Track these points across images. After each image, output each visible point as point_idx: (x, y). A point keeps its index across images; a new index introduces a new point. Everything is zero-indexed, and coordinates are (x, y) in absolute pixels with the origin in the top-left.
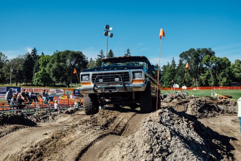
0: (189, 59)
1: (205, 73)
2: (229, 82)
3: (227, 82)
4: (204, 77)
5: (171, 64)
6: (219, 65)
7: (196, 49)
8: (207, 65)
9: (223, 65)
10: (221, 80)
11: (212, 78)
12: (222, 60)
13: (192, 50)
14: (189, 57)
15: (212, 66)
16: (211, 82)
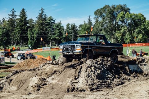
0: (104, 16)
1: (121, 30)
2: (145, 39)
3: (142, 39)
4: (120, 34)
5: (87, 22)
6: (135, 21)
7: (111, 6)
8: (123, 22)
9: (137, 22)
10: (137, 37)
11: (127, 36)
12: (137, 16)
13: (106, 7)
14: (104, 14)
15: (127, 23)
16: (126, 39)
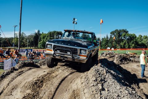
1: (123, 41)
2: (136, 46)
3: (134, 46)
4: (123, 44)
5: (106, 37)
7: (119, 30)
8: (125, 37)
9: (132, 38)
10: (132, 45)
11: (127, 45)
12: (132, 35)
13: (117, 30)
14: (115, 34)
15: (127, 38)
16: (126, 46)
